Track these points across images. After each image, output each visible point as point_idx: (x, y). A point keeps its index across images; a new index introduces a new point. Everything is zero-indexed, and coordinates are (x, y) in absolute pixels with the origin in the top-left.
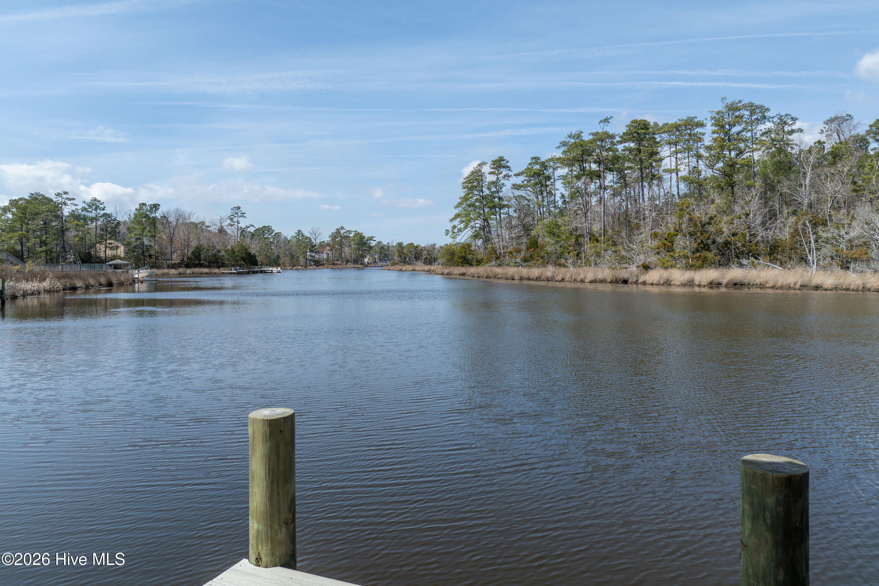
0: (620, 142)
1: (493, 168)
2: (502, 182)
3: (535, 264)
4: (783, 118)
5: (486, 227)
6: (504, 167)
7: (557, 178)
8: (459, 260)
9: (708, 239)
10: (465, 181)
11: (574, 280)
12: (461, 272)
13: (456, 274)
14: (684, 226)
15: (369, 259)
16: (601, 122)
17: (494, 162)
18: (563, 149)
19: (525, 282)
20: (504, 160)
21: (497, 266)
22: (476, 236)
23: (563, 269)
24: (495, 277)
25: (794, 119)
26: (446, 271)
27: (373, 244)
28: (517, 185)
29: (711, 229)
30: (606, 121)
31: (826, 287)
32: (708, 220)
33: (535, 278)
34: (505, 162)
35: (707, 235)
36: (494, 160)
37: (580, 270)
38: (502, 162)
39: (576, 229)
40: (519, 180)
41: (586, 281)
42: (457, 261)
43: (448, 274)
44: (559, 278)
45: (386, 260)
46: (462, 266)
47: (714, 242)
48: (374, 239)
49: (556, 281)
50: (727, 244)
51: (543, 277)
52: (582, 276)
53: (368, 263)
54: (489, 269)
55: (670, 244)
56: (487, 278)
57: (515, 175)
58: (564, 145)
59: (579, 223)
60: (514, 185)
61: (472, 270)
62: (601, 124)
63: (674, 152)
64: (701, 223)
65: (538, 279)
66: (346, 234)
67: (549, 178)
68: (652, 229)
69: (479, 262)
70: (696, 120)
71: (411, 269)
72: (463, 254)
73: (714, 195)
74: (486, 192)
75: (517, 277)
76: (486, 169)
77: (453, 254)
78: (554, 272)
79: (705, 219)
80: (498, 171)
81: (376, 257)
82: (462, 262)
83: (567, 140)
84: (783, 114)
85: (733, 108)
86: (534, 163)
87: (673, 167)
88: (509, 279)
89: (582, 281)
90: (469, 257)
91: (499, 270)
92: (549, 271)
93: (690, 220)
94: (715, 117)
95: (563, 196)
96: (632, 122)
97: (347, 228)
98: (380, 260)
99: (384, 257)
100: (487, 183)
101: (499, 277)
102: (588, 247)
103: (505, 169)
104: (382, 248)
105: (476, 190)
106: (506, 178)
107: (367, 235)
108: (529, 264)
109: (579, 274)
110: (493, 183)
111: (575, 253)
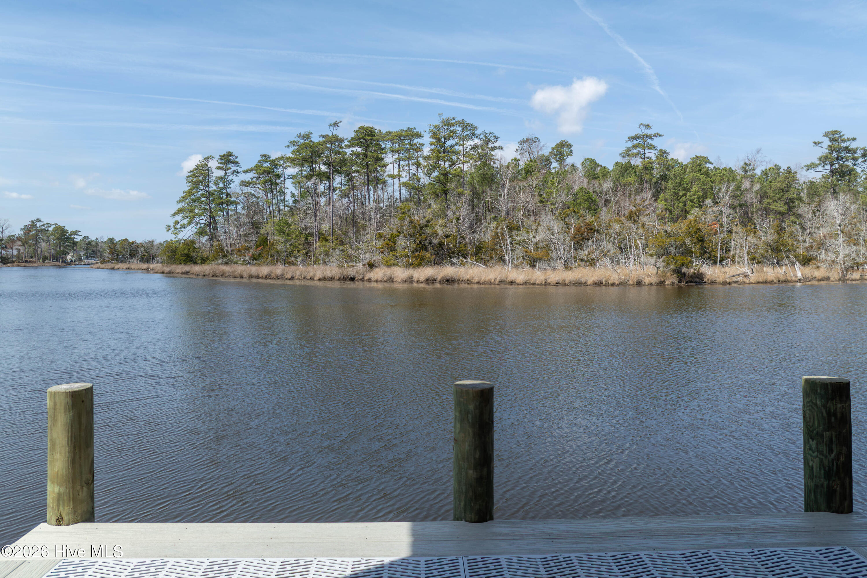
0: (348, 147)
1: (221, 163)
2: (231, 177)
3: (265, 262)
4: (487, 135)
5: (212, 224)
6: (232, 163)
7: (287, 177)
8: (181, 258)
9: (426, 240)
10: (189, 174)
11: (304, 278)
12: (184, 271)
13: (178, 273)
14: (405, 228)
15: (73, 256)
16: (331, 125)
17: (222, 157)
18: (292, 148)
19: (255, 280)
20: (233, 156)
21: (223, 264)
22: (201, 233)
23: (293, 268)
24: (222, 275)
25: (496, 138)
26: (167, 269)
27: (78, 239)
28: (245, 182)
29: (428, 231)
30: (335, 124)
31: (518, 282)
32: (425, 223)
33: (264, 277)
34: (234, 157)
35: (425, 237)
36: (222, 154)
37: (310, 269)
38: (231, 158)
39: (306, 228)
40: (248, 177)
41: (316, 278)
42: (179, 258)
43: (169, 272)
44: (289, 276)
45: (94, 257)
46: (185, 264)
47: (430, 243)
48: (79, 233)
49: (286, 279)
50: (441, 244)
51: (273, 275)
52: (311, 274)
53: (72, 261)
54: (216, 266)
55: (392, 244)
56: (213, 276)
57: (244, 172)
58: (294, 145)
59: (310, 222)
60: (242, 182)
61: (197, 268)
62: (331, 127)
63: (397, 159)
64: (419, 225)
65: (267, 277)
66: (43, 227)
67: (278, 176)
68: (377, 230)
69: (204, 261)
70: (415, 131)
71: (125, 267)
72: (186, 252)
73: (430, 200)
74: (213, 187)
75: (245, 275)
76: (213, 164)
77: (175, 252)
78: (284, 270)
79: (423, 222)
80: (226, 166)
81: (82, 253)
82: (185, 260)
83: (296, 140)
84: (488, 132)
85: (448, 123)
86: (263, 161)
87: (396, 173)
88: (237, 277)
89: (312, 279)
90: (193, 254)
91: (227, 269)
92: (279, 269)
93: (411, 222)
94: (432, 131)
95: (293, 195)
96: (359, 128)
98: (87, 257)
99: (91, 254)
100: (214, 178)
101: (227, 275)
102: (317, 245)
103: (234, 165)
104: (89, 243)
105: (202, 185)
106: (235, 174)
107: (70, 229)
108: (259, 262)
109: (308, 272)
110: (221, 178)
111: (304, 251)
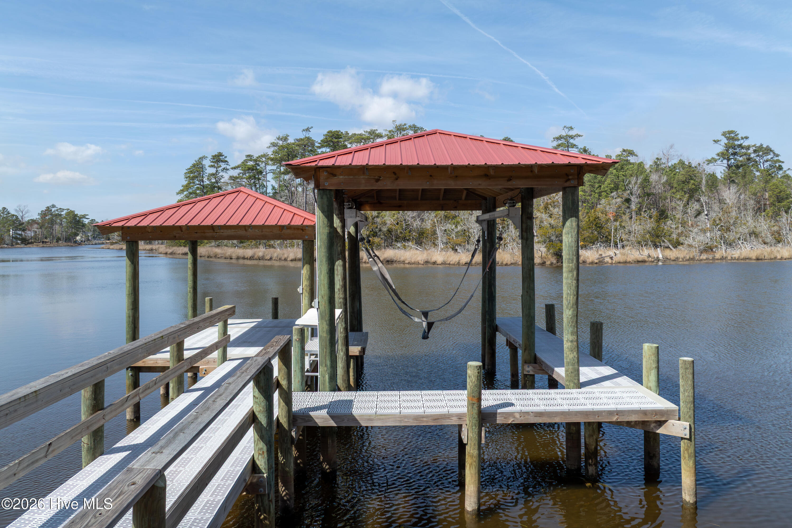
0: (319, 148)
1: (213, 162)
2: (221, 174)
3: (249, 245)
6: (222, 161)
10: (187, 171)
11: (280, 259)
15: (82, 237)
17: (214, 157)
19: (241, 261)
21: (216, 247)
23: (272, 250)
24: (216, 256)
26: (170, 251)
27: (86, 221)
30: (308, 130)
34: (224, 157)
37: (285, 251)
38: (221, 157)
40: (235, 173)
41: (288, 259)
43: (171, 254)
44: (268, 257)
46: (184, 246)
47: (380, 230)
48: (87, 217)
49: (266, 260)
50: (390, 231)
51: (256, 256)
52: (286, 256)
53: (82, 241)
54: (210, 249)
56: (208, 257)
57: (232, 168)
58: (274, 146)
60: (231, 177)
62: (304, 132)
65: (251, 258)
66: (57, 212)
67: (261, 172)
74: (207, 182)
75: (234, 256)
76: (206, 163)
78: (264, 253)
80: (218, 164)
81: (89, 234)
83: (276, 142)
85: (401, 128)
86: (248, 160)
88: (228, 258)
89: (285, 260)
91: (218, 251)
92: (261, 251)
95: (273, 188)
96: (328, 132)
97: (59, 206)
100: (207, 174)
101: (219, 256)
103: (224, 164)
105: (197, 180)
110: (213, 174)
